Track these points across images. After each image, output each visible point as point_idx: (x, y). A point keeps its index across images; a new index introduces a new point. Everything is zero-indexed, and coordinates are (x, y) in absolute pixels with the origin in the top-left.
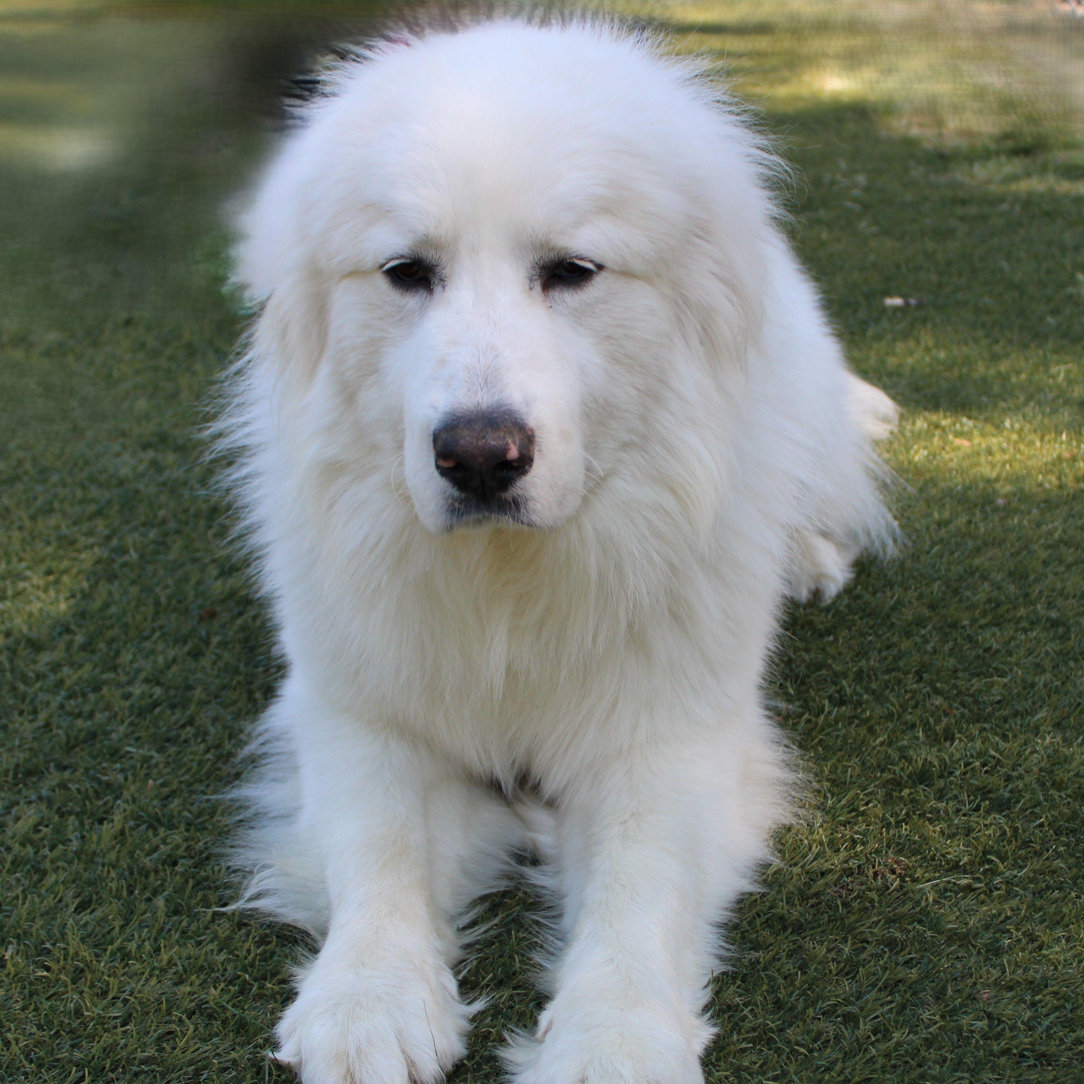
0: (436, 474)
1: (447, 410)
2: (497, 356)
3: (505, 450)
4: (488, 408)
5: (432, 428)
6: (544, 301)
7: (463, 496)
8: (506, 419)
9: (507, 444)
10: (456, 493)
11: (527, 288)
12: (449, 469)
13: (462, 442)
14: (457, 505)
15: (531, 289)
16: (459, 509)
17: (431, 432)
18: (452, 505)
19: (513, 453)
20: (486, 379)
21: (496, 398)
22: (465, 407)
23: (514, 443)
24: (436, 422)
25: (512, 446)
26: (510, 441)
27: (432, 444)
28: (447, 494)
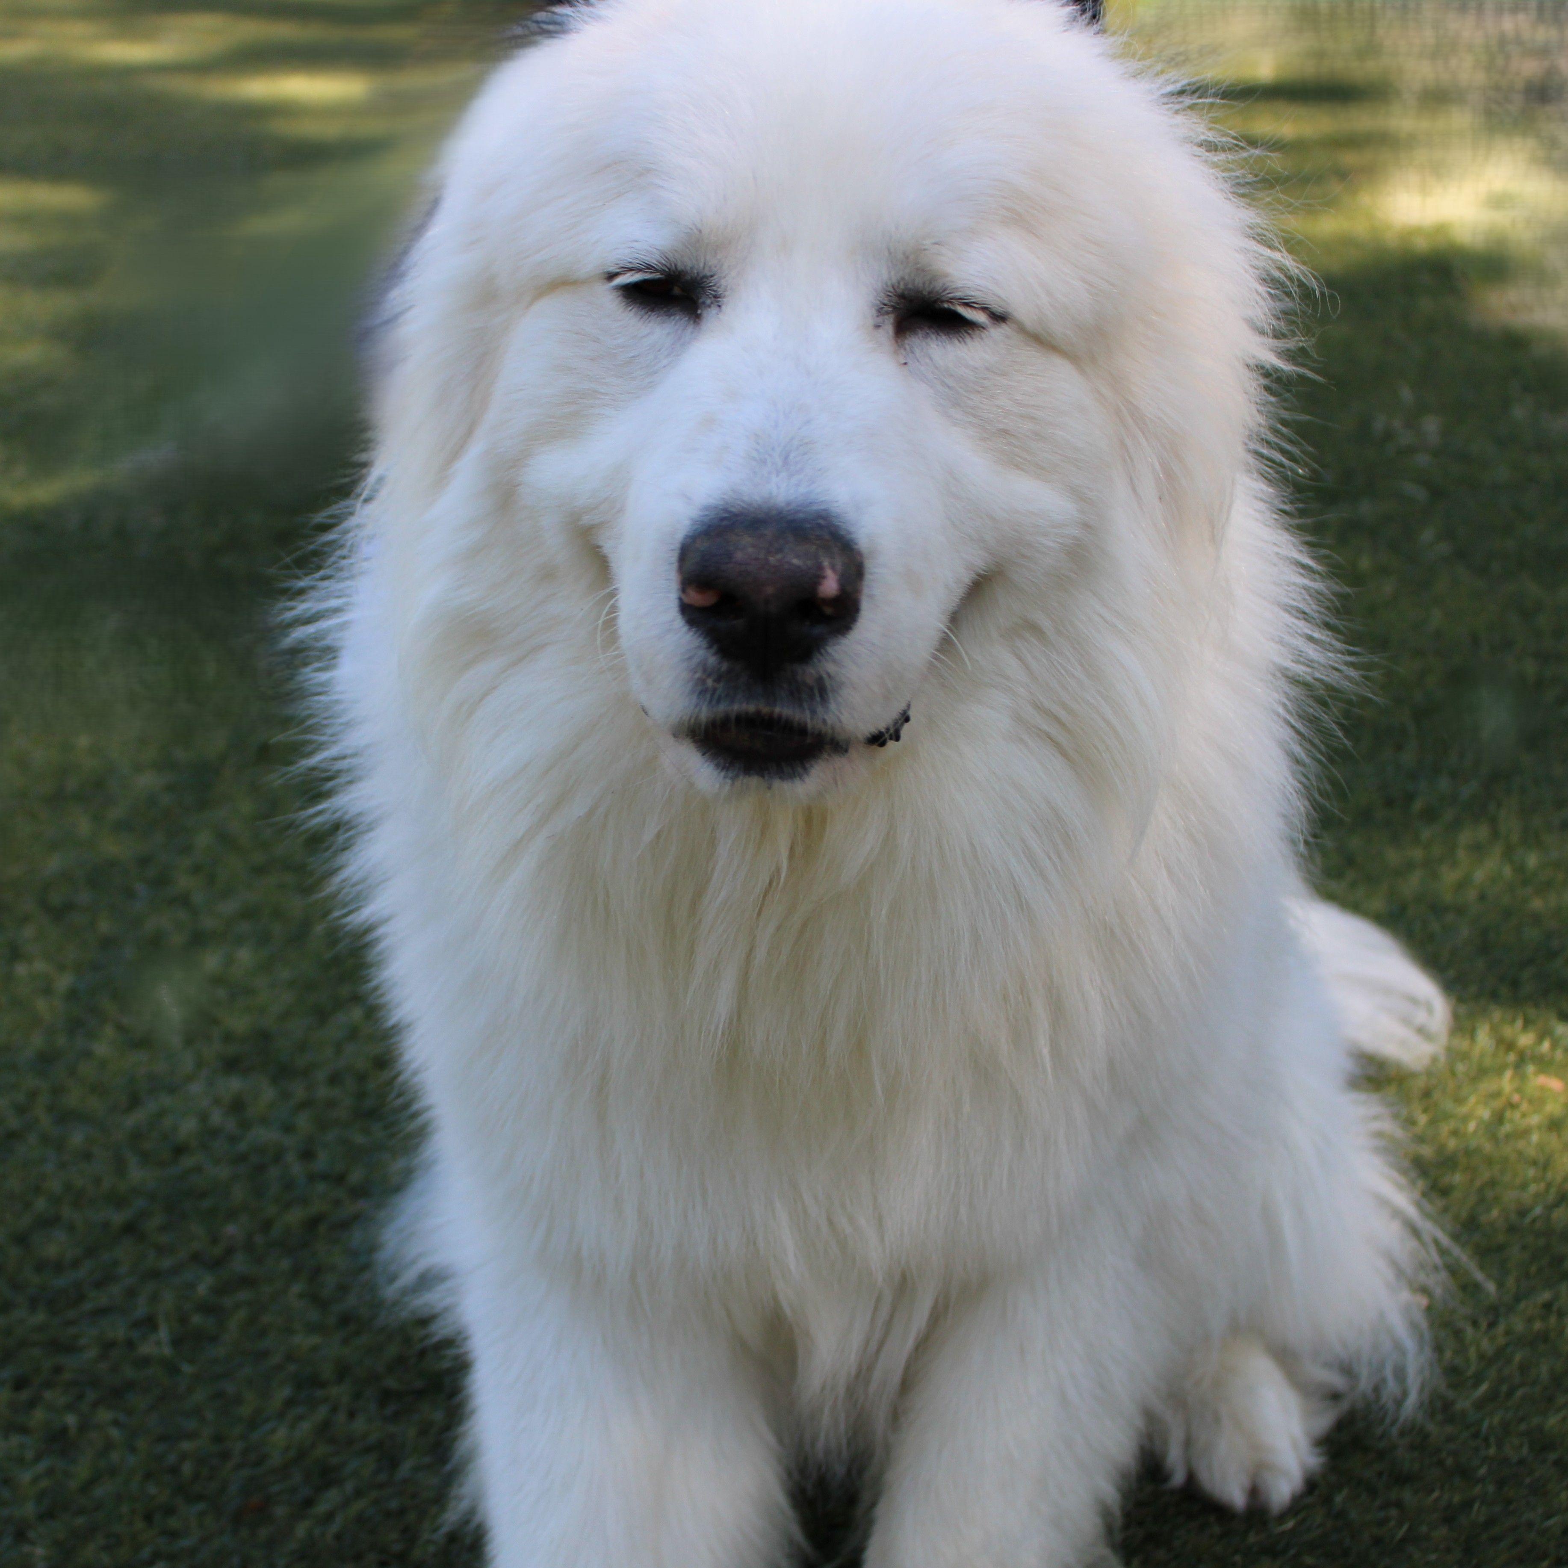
0: (679, 622)
1: (712, 501)
2: (808, 422)
3: (818, 578)
4: (788, 504)
5: (680, 536)
6: (896, 352)
7: (725, 666)
8: (820, 526)
9: (820, 567)
10: (712, 660)
11: (870, 322)
12: (703, 610)
13: (739, 556)
14: (710, 682)
15: (877, 326)
16: (715, 690)
17: (677, 546)
18: (702, 681)
19: (830, 586)
20: (787, 457)
21: (802, 490)
22: (746, 498)
23: (833, 568)
24: (687, 523)
25: (829, 573)
26: (826, 563)
27: (675, 566)
28: (695, 661)
